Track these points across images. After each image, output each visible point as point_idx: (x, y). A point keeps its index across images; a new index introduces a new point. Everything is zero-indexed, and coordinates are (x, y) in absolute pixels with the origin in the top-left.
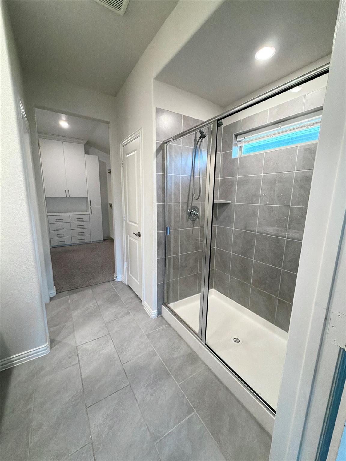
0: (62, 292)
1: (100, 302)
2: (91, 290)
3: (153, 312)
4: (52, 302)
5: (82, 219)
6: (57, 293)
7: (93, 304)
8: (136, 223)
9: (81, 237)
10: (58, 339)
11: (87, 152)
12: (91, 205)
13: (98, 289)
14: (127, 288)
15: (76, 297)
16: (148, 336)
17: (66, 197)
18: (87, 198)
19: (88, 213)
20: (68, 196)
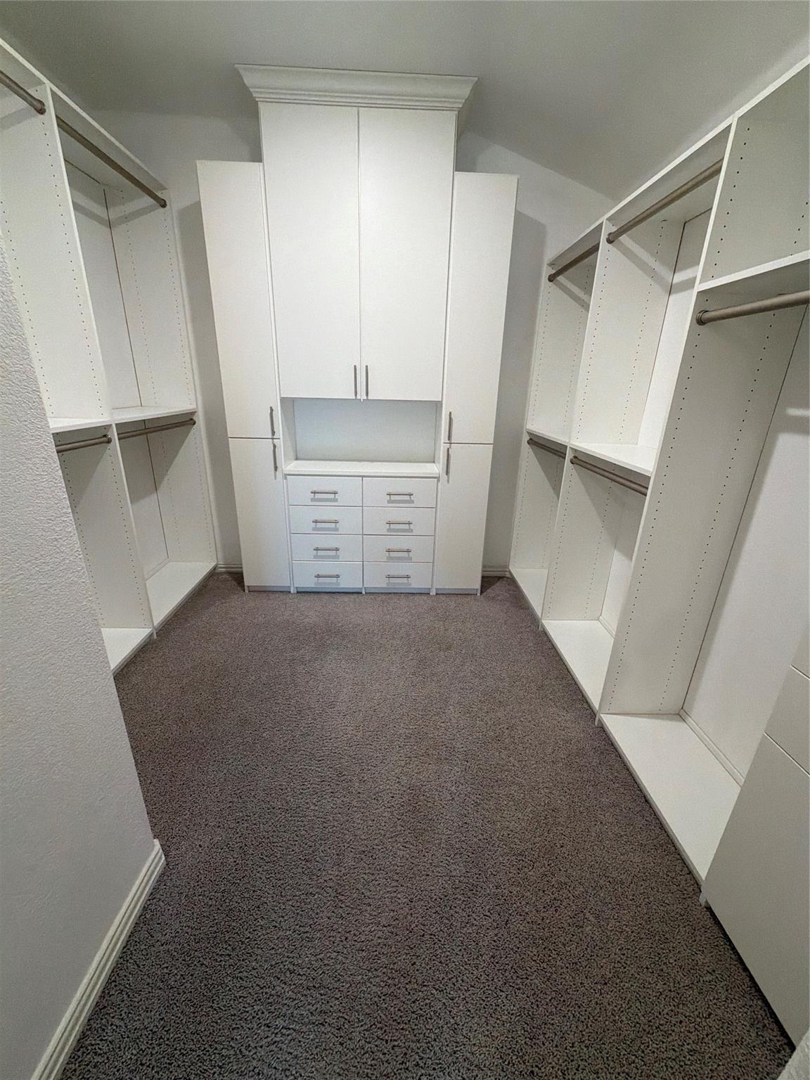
5: (407, 497)
9: (397, 569)
11: (464, 162)
12: (449, 438)
17: (354, 398)
18: (437, 405)
20: (362, 396)
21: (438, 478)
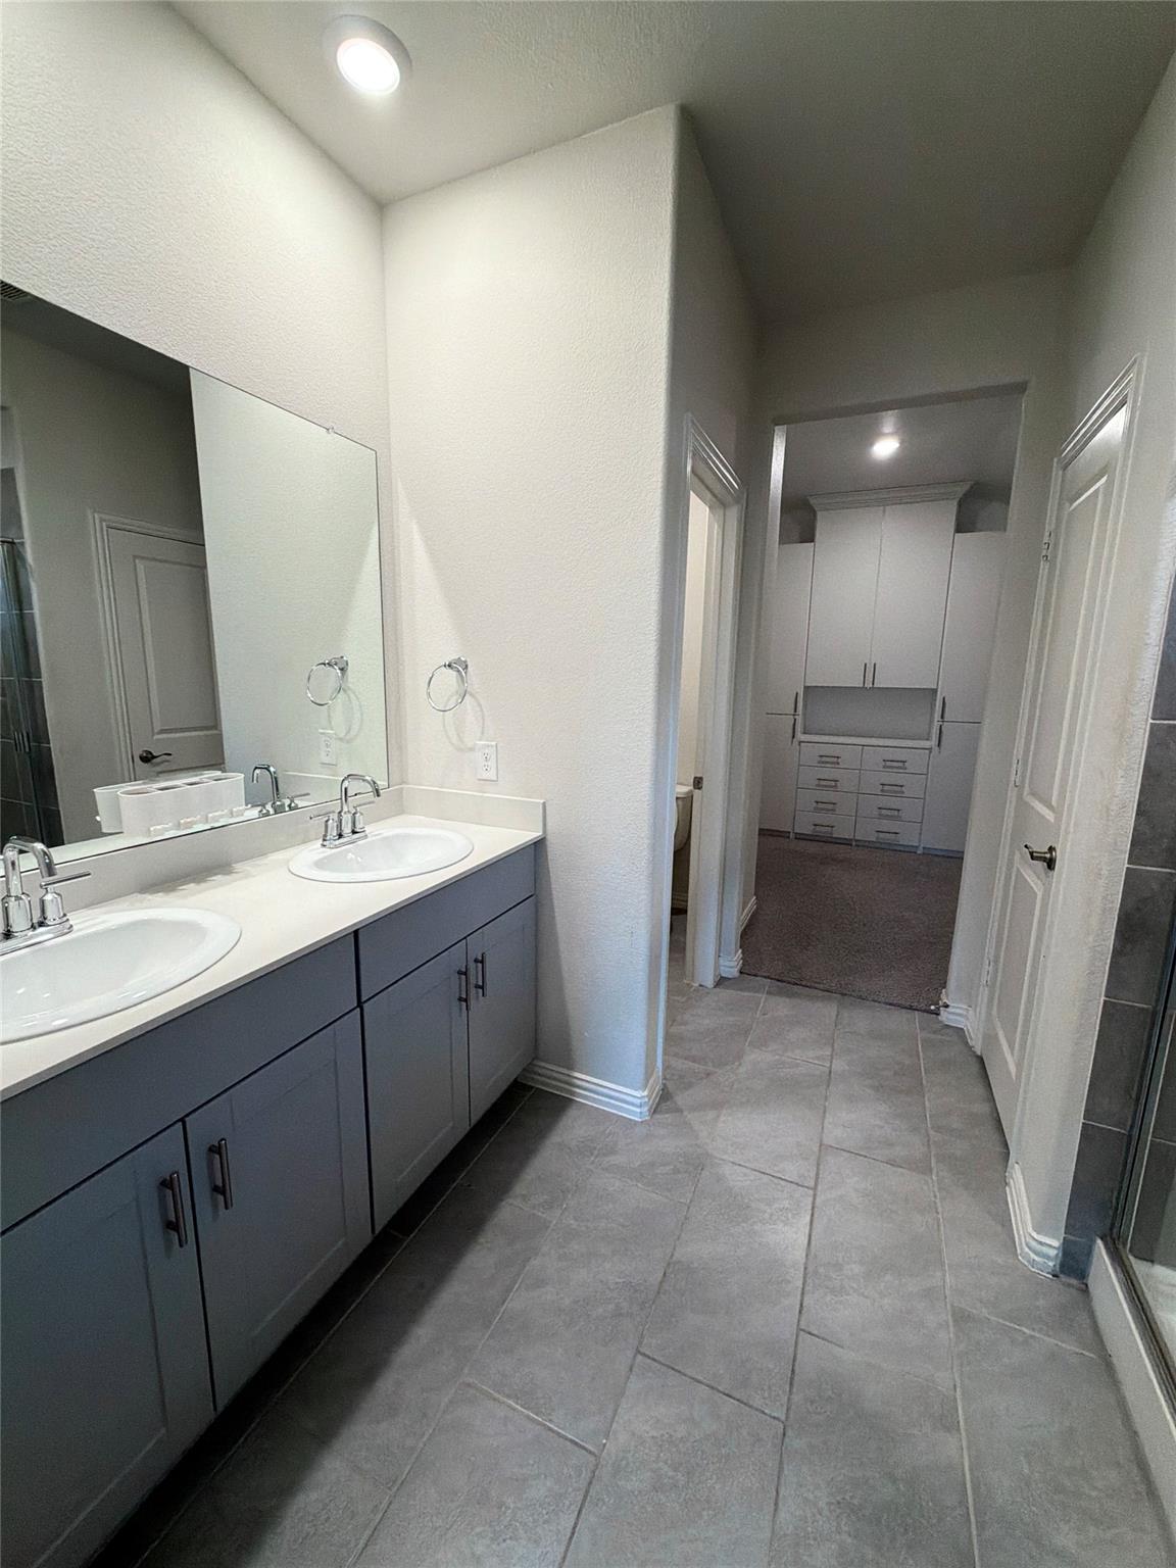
0: (755, 975)
1: (839, 1065)
2: (836, 1008)
3: (1035, 1235)
4: (717, 990)
5: (901, 764)
6: (741, 973)
7: (818, 1058)
8: (1050, 807)
9: (886, 825)
10: (681, 1099)
12: (942, 717)
13: (862, 1019)
14: (975, 1068)
15: (782, 1007)
16: (961, 1318)
17: (861, 685)
18: (933, 692)
19: (927, 744)
20: (869, 685)
21: (930, 749)
